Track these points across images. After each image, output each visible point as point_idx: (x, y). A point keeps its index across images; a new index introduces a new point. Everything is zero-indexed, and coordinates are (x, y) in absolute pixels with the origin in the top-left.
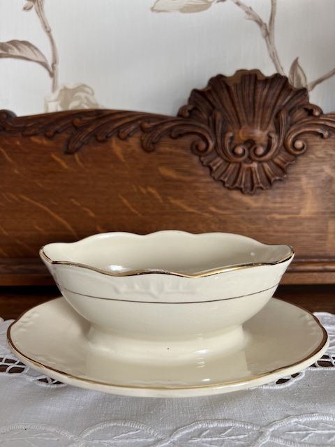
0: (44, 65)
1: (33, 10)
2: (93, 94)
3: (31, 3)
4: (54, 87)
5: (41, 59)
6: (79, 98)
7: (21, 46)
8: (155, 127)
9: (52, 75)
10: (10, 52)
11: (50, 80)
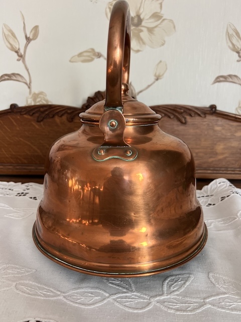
0: (26, 83)
1: (21, 61)
2: (46, 96)
3: (20, 58)
4: (30, 92)
5: (24, 81)
6: (40, 97)
7: (16, 76)
8: (73, 112)
9: (29, 88)
10: (12, 78)
11: (28, 90)
